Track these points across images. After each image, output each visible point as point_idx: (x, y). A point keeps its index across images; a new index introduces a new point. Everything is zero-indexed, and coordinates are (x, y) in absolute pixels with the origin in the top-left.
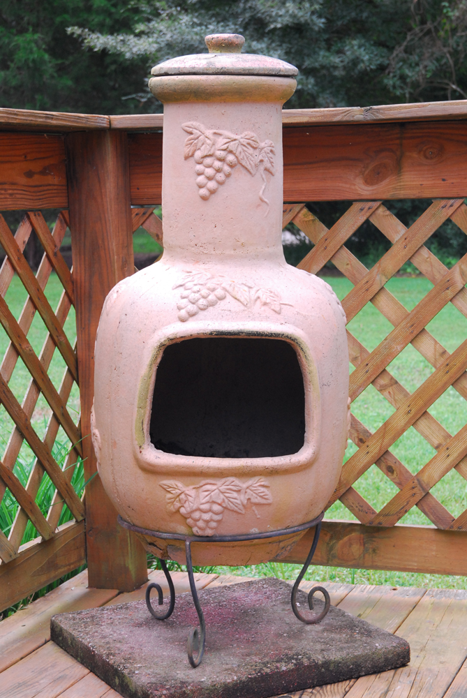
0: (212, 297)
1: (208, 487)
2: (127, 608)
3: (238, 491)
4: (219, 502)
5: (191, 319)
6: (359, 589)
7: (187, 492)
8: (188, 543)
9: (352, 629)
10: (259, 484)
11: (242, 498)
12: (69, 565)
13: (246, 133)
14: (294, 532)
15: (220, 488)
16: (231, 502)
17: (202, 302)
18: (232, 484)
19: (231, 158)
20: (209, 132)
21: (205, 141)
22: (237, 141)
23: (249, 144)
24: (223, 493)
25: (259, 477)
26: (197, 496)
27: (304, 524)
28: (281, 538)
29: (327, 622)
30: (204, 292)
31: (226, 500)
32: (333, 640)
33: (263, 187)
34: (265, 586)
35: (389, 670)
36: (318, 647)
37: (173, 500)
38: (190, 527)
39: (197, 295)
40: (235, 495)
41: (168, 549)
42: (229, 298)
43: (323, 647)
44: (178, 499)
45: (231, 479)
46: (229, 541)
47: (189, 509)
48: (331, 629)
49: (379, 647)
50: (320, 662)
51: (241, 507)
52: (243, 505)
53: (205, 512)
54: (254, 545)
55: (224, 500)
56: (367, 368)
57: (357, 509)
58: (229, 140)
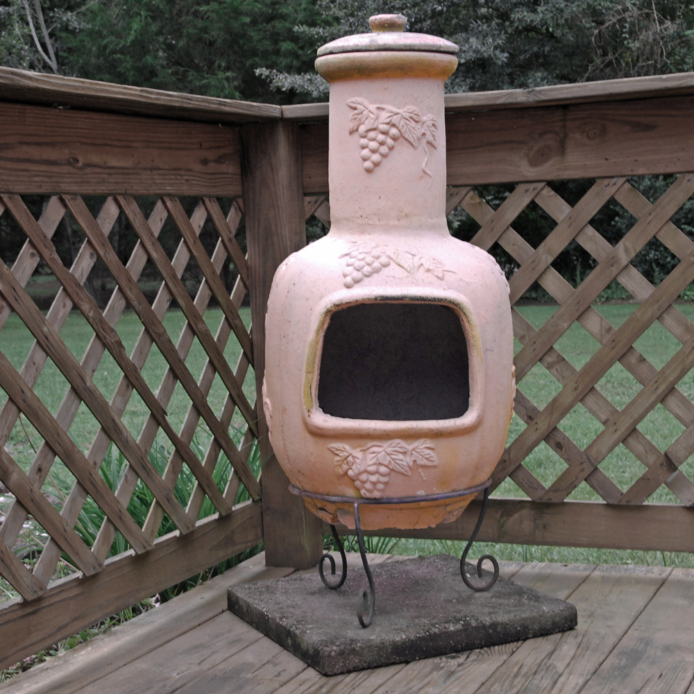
0: (376, 264)
1: (375, 449)
2: (301, 580)
3: (404, 453)
4: (386, 463)
5: (356, 285)
6: (530, 566)
7: (354, 454)
8: (356, 505)
9: (520, 595)
10: (424, 446)
11: (408, 460)
12: (247, 543)
13: (408, 107)
14: (460, 495)
15: (387, 450)
16: (397, 464)
17: (367, 269)
18: (399, 446)
19: (394, 131)
20: (373, 107)
21: (369, 116)
22: (399, 116)
23: (411, 118)
24: (389, 455)
25: (425, 439)
26: (365, 458)
27: (470, 488)
28: (448, 501)
29: (496, 589)
30: (369, 259)
31: (392, 462)
32: (501, 604)
33: (426, 159)
34: (436, 561)
35: (556, 633)
36: (487, 610)
37: (341, 463)
38: (358, 490)
39: (362, 263)
40: (401, 456)
41: (338, 513)
42: (393, 265)
43: (491, 610)
44: (345, 461)
45: (397, 441)
46: (396, 503)
47: (356, 471)
48: (499, 595)
49: (546, 610)
50: (488, 624)
51: (407, 469)
52: (409, 467)
53: (372, 473)
54: (421, 508)
55: (390, 462)
56: (535, 346)
57: (527, 486)
58: (392, 114)
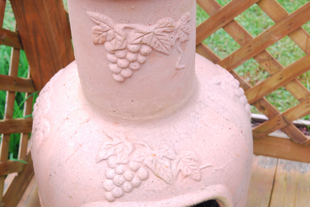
0: (135, 181)
13: (160, 21)
17: (127, 186)
19: (145, 49)
20: (119, 27)
21: (115, 36)
22: (151, 34)
23: (165, 32)
30: (128, 174)
33: (180, 58)
42: (152, 177)
58: (143, 34)
